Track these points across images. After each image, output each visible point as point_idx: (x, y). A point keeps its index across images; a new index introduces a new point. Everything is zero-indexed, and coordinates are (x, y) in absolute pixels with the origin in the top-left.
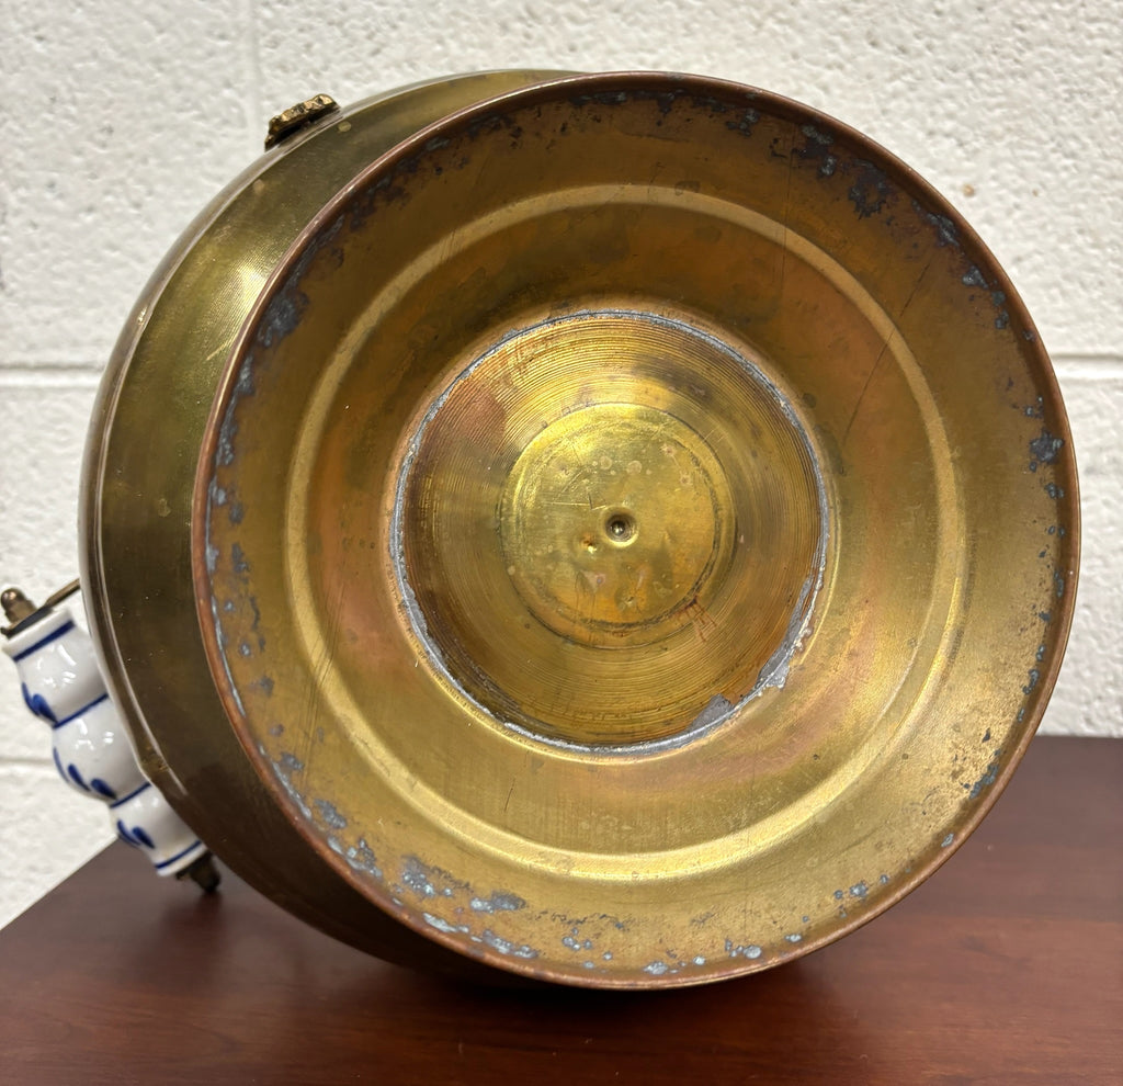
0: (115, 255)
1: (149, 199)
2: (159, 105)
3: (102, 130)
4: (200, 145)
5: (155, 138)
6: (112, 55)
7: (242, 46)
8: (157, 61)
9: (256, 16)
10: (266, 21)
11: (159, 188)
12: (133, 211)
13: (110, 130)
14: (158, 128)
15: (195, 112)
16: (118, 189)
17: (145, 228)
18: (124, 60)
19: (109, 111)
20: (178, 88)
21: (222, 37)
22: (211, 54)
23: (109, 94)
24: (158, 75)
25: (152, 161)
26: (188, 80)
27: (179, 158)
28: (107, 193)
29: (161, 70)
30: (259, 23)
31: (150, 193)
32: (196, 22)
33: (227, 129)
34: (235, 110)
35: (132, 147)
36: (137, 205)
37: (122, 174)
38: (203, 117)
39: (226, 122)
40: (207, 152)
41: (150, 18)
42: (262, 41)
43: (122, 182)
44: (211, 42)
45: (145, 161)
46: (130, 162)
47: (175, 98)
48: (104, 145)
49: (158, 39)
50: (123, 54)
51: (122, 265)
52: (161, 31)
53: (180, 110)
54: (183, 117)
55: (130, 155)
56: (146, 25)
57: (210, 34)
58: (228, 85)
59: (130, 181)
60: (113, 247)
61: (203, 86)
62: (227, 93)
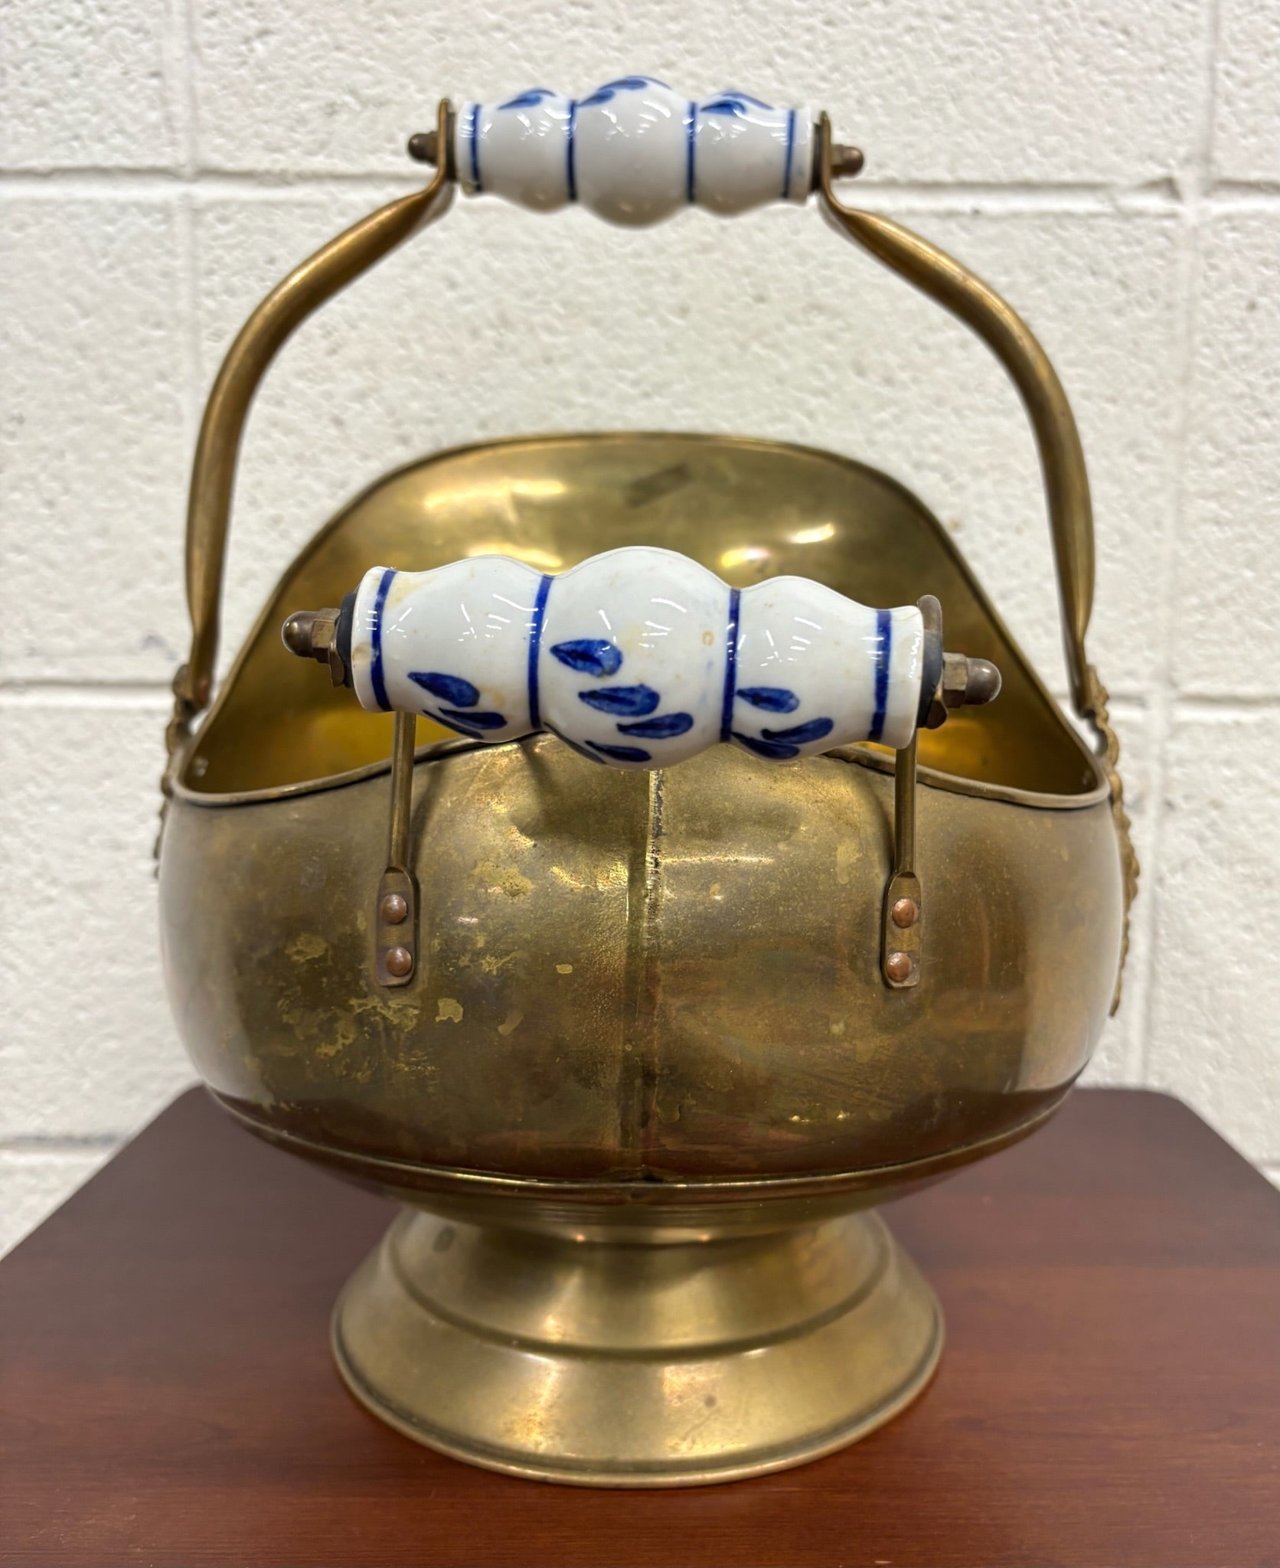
0: (22, 559)
1: (65, 498)
2: (81, 396)
3: (13, 419)
4: (129, 442)
5: (74, 431)
6: (27, 338)
7: (181, 337)
8: (81, 348)
9: (197, 305)
10: (210, 312)
11: (77, 486)
12: (44, 511)
13: (20, 420)
14: (78, 420)
15: (121, 406)
16: (27, 485)
17: (60, 530)
18: (40, 344)
19: (21, 399)
20: (103, 377)
21: (158, 325)
22: (144, 342)
23: (21, 380)
24: (80, 363)
25: (70, 457)
26: (115, 370)
27: (103, 455)
28: (14, 488)
29: (84, 357)
30: (201, 315)
31: (67, 490)
32: (127, 308)
33: (160, 425)
34: (169, 406)
35: (46, 439)
36: (50, 504)
37: (34, 469)
38: (132, 411)
39: (158, 418)
40: (135, 450)
41: (75, 300)
42: (204, 333)
43: (33, 478)
44: (143, 331)
45: (61, 455)
46: (44, 456)
47: (100, 389)
48: (12, 435)
49: (83, 323)
50: (40, 337)
51: (26, 570)
52: (86, 314)
53: (106, 401)
54: (107, 410)
55: (44, 448)
56: (69, 308)
57: (143, 321)
58: (163, 377)
59: (43, 477)
60: (18, 549)
61: (133, 377)
62: (161, 387)
